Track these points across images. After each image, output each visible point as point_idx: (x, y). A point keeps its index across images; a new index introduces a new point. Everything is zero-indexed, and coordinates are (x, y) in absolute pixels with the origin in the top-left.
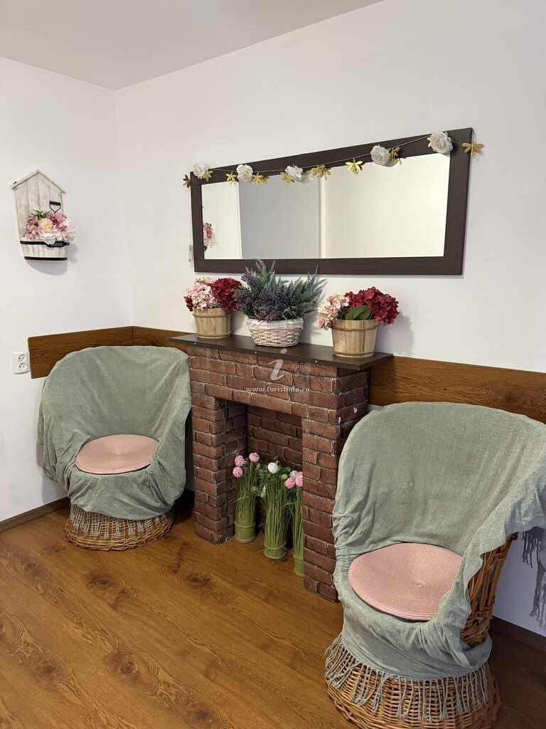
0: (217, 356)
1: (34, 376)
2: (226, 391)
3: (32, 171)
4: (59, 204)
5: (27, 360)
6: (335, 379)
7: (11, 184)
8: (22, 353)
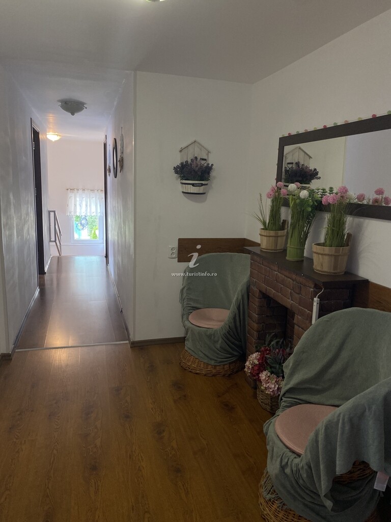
0: (261, 262)
1: (179, 261)
2: (264, 287)
3: (193, 140)
4: (205, 160)
5: (176, 251)
6: (313, 289)
7: (179, 149)
8: (173, 247)
